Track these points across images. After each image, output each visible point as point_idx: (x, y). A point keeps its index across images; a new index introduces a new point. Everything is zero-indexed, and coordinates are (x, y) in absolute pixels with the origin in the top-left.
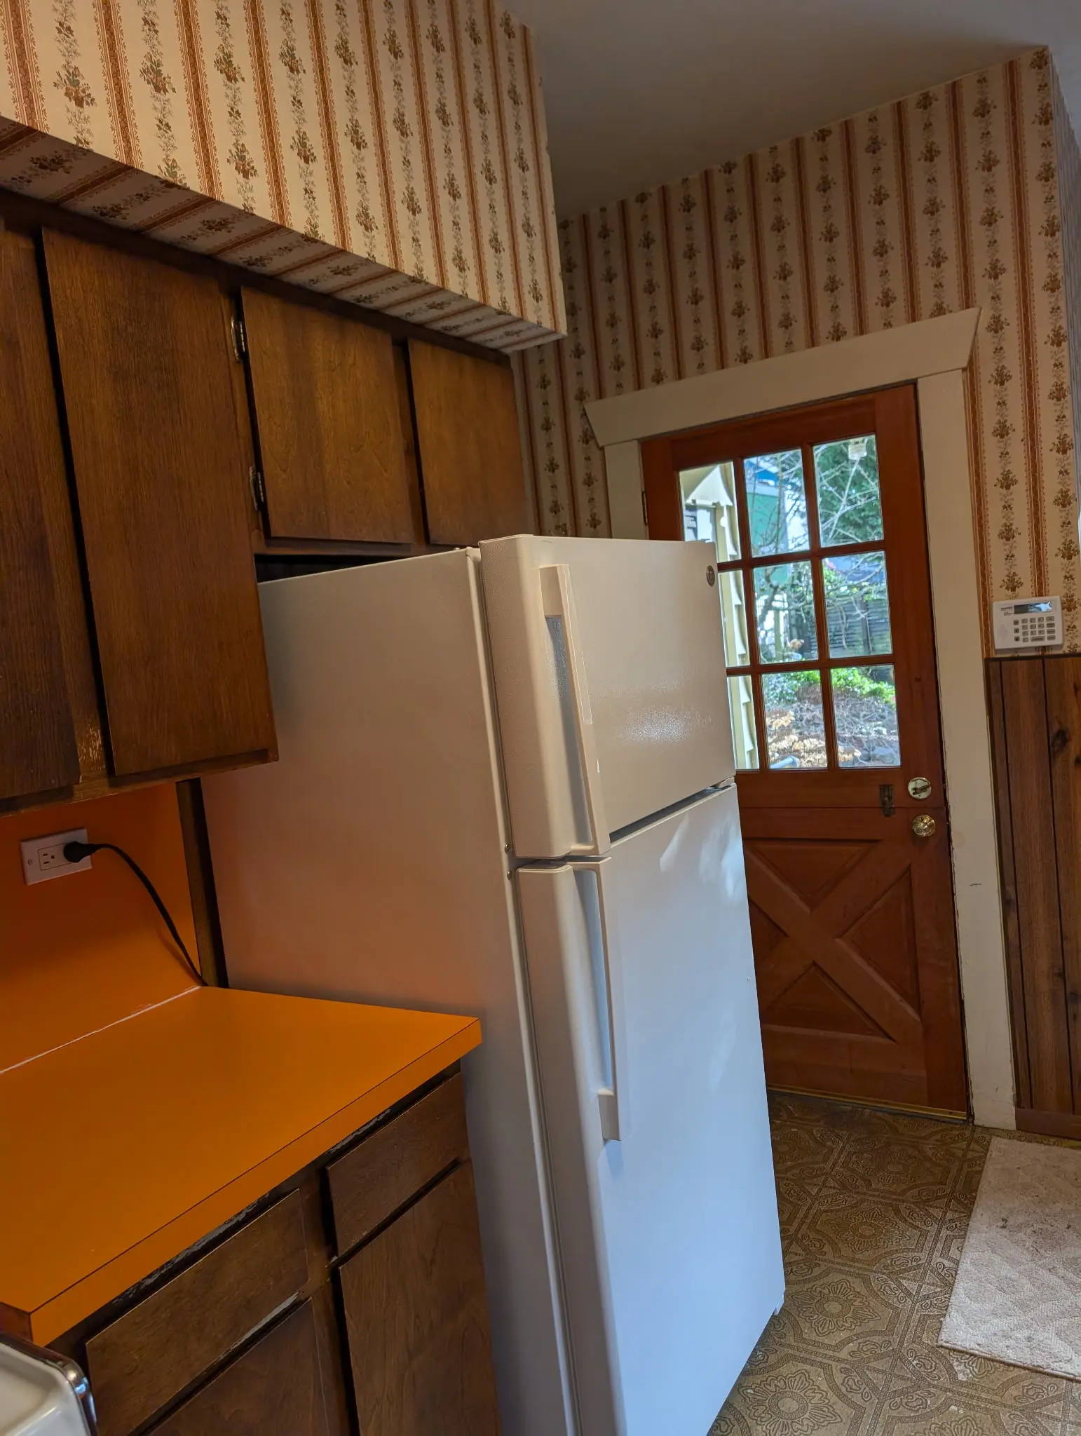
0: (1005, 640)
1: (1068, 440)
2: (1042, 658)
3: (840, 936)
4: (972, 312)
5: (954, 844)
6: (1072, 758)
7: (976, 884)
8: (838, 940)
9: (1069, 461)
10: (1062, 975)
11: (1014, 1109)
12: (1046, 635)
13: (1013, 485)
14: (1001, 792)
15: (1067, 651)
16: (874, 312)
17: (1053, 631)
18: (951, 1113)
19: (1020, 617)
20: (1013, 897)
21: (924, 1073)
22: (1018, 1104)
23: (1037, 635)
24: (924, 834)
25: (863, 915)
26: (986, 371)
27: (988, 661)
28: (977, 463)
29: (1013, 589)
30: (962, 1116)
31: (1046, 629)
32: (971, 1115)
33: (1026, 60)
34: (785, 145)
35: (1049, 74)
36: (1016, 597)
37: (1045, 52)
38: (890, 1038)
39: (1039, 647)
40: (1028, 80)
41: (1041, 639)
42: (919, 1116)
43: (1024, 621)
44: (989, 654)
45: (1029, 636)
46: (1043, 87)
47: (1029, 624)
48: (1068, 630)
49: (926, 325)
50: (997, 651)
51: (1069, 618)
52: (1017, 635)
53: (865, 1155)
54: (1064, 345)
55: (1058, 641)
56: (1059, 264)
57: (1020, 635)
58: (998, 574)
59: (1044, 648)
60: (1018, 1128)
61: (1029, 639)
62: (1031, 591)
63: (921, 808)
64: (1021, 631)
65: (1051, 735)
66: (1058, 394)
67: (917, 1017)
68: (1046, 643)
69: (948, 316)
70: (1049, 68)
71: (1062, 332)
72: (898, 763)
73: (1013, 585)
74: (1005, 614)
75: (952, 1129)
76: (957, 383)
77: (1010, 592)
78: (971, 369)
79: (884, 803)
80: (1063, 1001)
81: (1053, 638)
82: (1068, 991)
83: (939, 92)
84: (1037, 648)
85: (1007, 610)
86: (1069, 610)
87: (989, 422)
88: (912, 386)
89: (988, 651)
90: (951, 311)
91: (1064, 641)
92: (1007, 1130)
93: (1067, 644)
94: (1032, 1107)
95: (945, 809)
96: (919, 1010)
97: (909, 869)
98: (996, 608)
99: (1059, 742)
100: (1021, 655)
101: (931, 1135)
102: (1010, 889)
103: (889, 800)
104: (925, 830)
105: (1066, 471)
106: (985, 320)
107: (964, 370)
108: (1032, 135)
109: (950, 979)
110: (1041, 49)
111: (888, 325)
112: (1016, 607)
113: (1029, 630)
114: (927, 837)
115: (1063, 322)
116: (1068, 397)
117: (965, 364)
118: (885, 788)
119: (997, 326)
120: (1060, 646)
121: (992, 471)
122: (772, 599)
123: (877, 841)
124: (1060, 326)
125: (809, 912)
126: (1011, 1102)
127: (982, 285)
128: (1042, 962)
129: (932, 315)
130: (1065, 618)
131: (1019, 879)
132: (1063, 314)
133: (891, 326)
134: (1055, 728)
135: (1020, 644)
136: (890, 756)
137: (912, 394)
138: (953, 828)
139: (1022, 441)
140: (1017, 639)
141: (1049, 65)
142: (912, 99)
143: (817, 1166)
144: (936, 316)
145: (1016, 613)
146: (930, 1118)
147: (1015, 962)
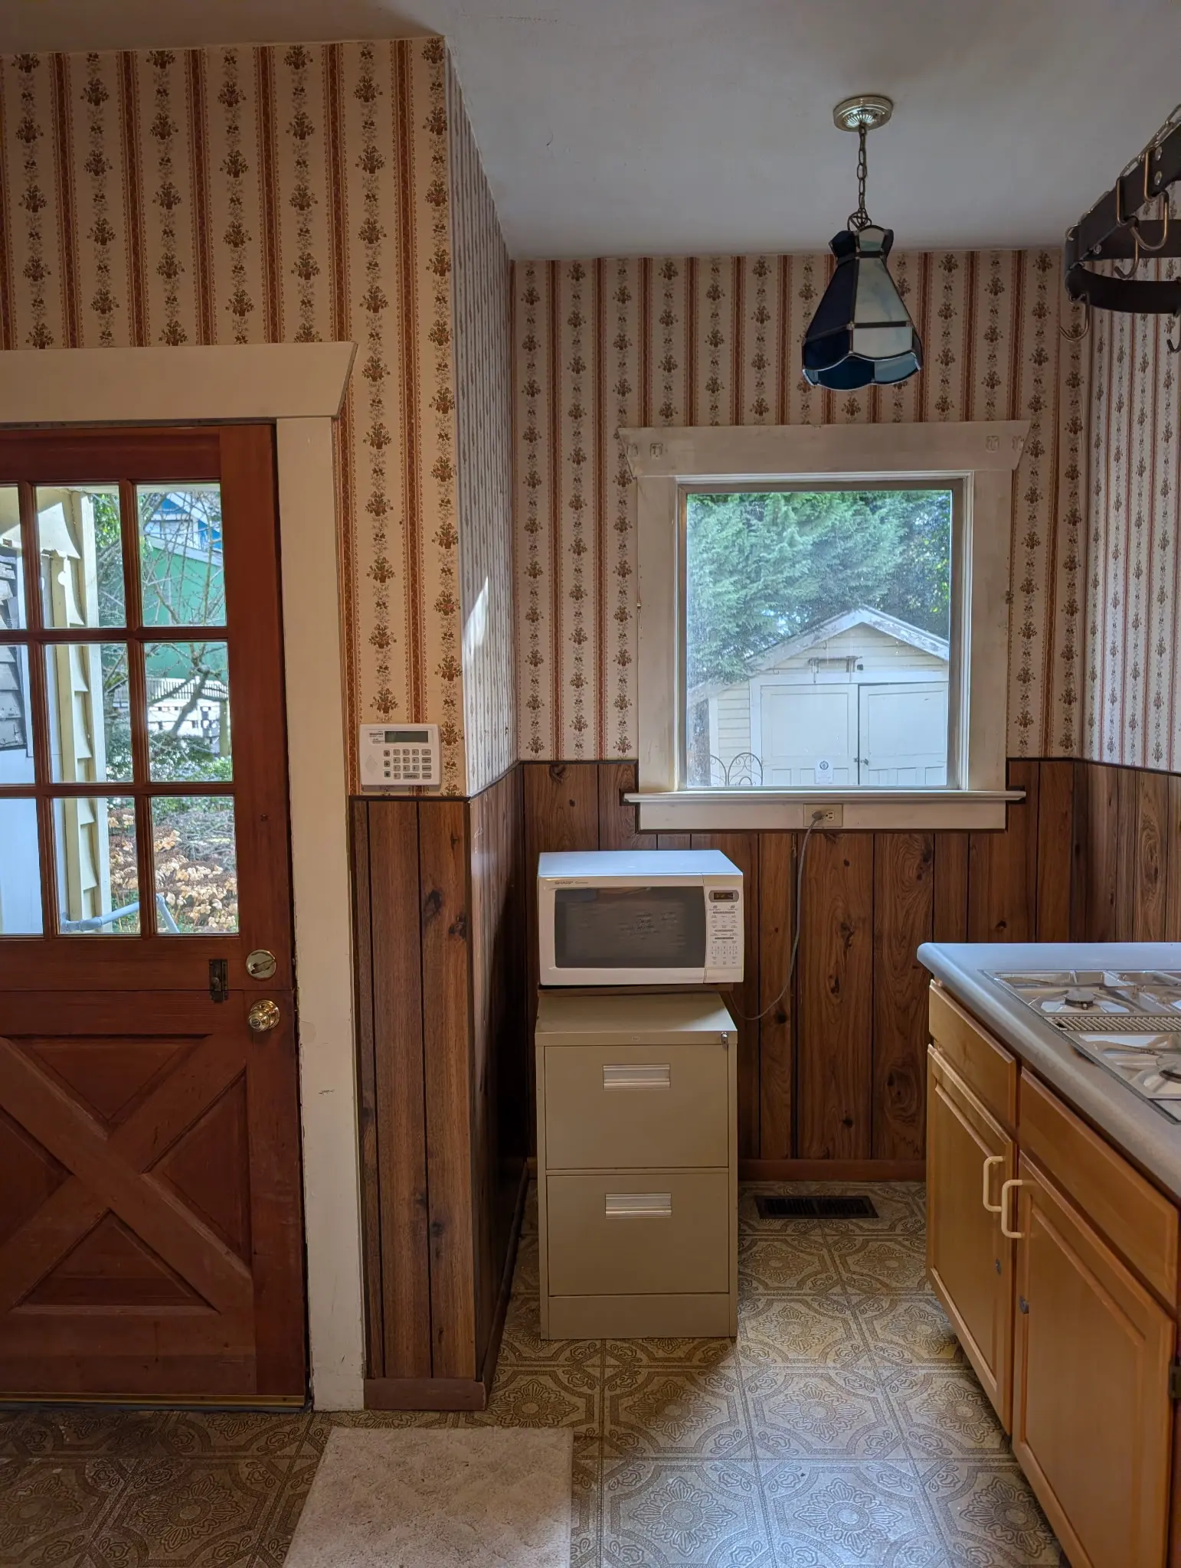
0: (373, 776)
1: (452, 531)
2: (417, 800)
3: (149, 1170)
4: (346, 346)
5: (301, 1040)
6: (446, 926)
7: (327, 1091)
8: (145, 1177)
9: (452, 558)
10: (426, 1203)
11: (362, 1381)
12: (421, 772)
13: (389, 577)
14: (362, 970)
15: (445, 794)
16: (224, 318)
17: (429, 768)
18: (285, 1399)
19: (391, 747)
20: (372, 1105)
21: (252, 1350)
22: (368, 1374)
23: (411, 771)
24: (263, 1027)
25: (182, 1136)
26: (362, 426)
27: (353, 800)
28: (347, 542)
29: (386, 711)
30: (299, 1401)
31: (421, 764)
32: (309, 1397)
33: (418, 46)
34: (109, 58)
35: (444, 73)
36: (388, 721)
37: (440, 43)
38: (209, 1305)
39: (413, 786)
40: (420, 71)
41: (414, 776)
42: (241, 1411)
43: (396, 752)
44: (355, 791)
45: (402, 772)
46: (437, 86)
47: (401, 756)
48: (446, 767)
49: (289, 349)
50: (364, 788)
51: (448, 753)
52: (387, 769)
53: (153, 1497)
54: (452, 412)
55: (434, 781)
56: (449, 311)
57: (390, 769)
58: (368, 690)
59: (419, 788)
60: (367, 1407)
61: (402, 776)
62: (406, 714)
63: (261, 991)
64: (392, 764)
65: (423, 897)
66: (443, 473)
67: (246, 1274)
68: (420, 781)
69: (316, 344)
70: (443, 65)
71: (449, 396)
72: (235, 929)
73: (385, 705)
74: (374, 742)
75: (281, 1425)
76: (324, 437)
77: (381, 714)
78: (342, 418)
79: (213, 985)
80: (425, 1233)
81: (429, 776)
82: (431, 1222)
83: (314, 49)
84: (411, 788)
85: (377, 737)
86: (449, 743)
87: (362, 495)
88: (268, 429)
89: (353, 785)
90: (321, 340)
91: (441, 780)
92: (352, 1412)
93: (445, 785)
94: (384, 1376)
95: (293, 992)
96: (249, 1263)
97: (244, 1073)
98: (364, 730)
99: (432, 905)
100: (393, 794)
101: (251, 1442)
102: (368, 1095)
103: (221, 980)
104: (264, 1022)
105: (449, 570)
106: (362, 361)
107: (334, 419)
108: (422, 140)
109: (291, 1220)
110: (435, 38)
111: (241, 339)
112: (387, 733)
113: (402, 764)
114: (268, 1031)
115: (451, 385)
116: (455, 479)
117: (334, 412)
118: (218, 965)
119: (375, 372)
120: (437, 787)
121: (365, 559)
122: (202, 686)
123: (205, 1036)
124: (447, 389)
125: (105, 1139)
126: (360, 1373)
127: (358, 315)
128: (403, 1188)
129: (298, 339)
130: (444, 752)
131: (380, 1082)
132: (452, 375)
133: (245, 342)
134: (428, 889)
135: (391, 781)
136: (226, 922)
137: (269, 437)
138: (301, 1016)
139: (401, 523)
140: (387, 774)
141: (445, 61)
142: (281, 49)
143: (72, 1537)
144: (300, 341)
145: (387, 741)
146: (257, 1411)
147: (371, 1189)
